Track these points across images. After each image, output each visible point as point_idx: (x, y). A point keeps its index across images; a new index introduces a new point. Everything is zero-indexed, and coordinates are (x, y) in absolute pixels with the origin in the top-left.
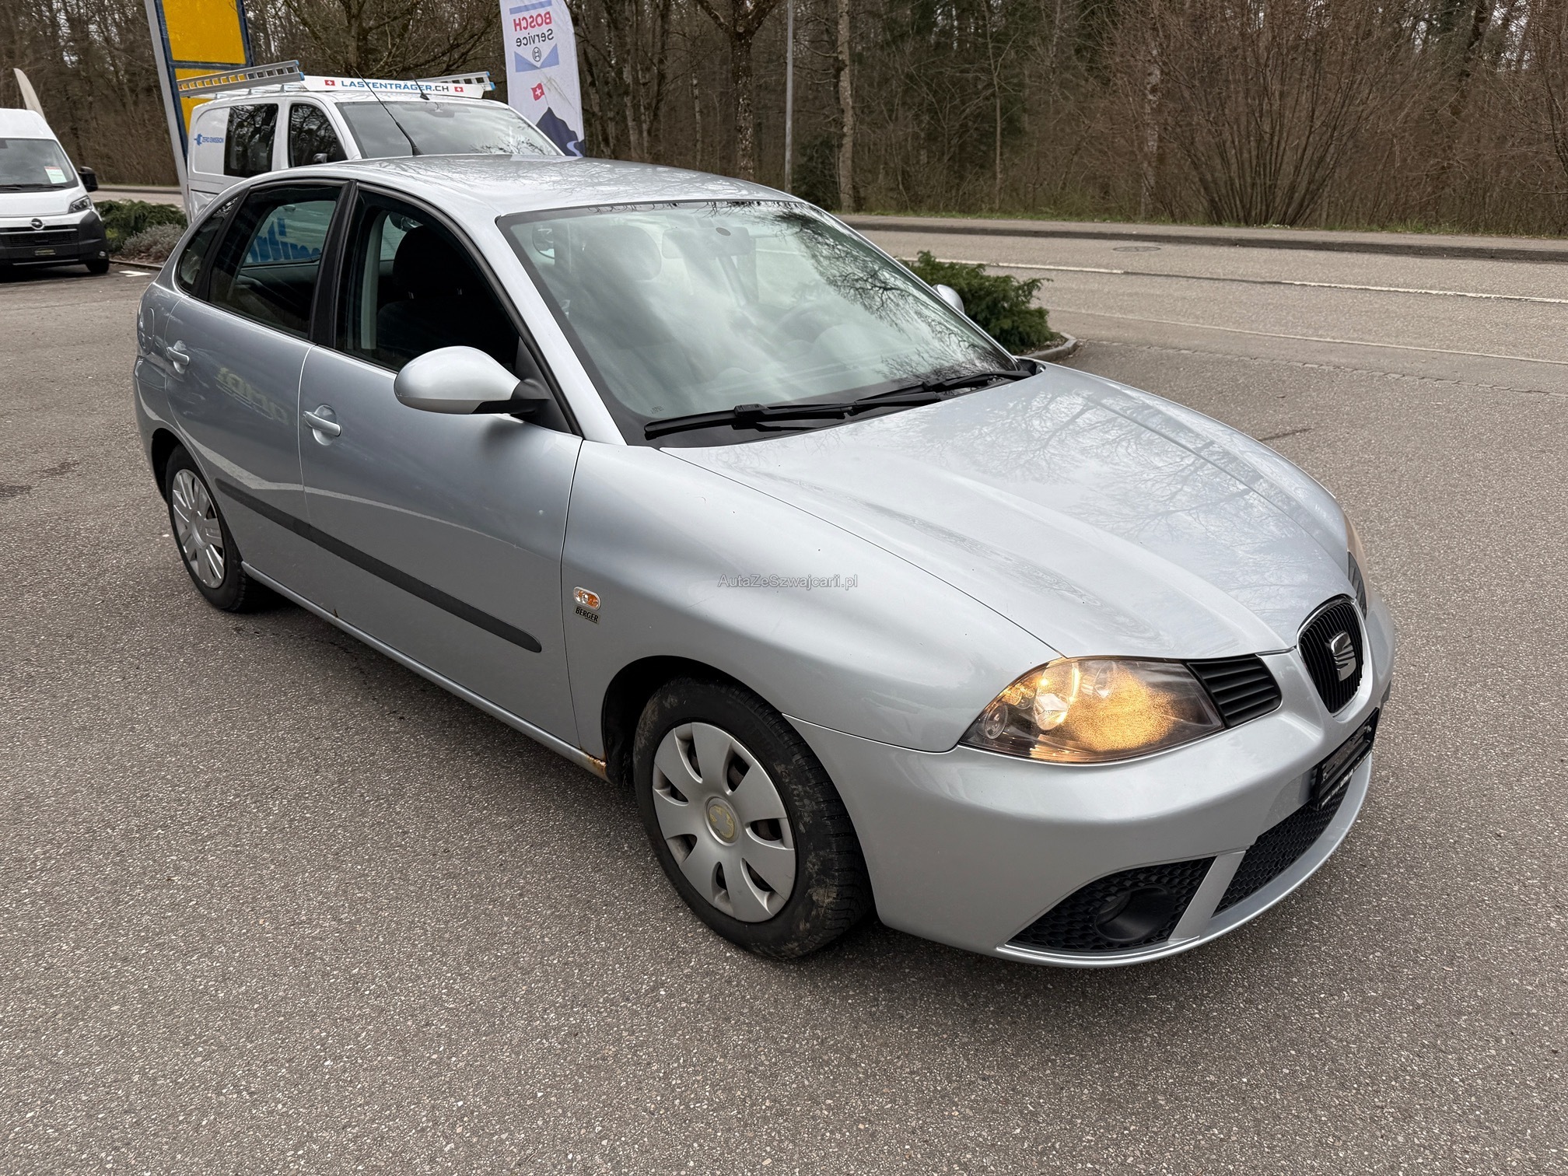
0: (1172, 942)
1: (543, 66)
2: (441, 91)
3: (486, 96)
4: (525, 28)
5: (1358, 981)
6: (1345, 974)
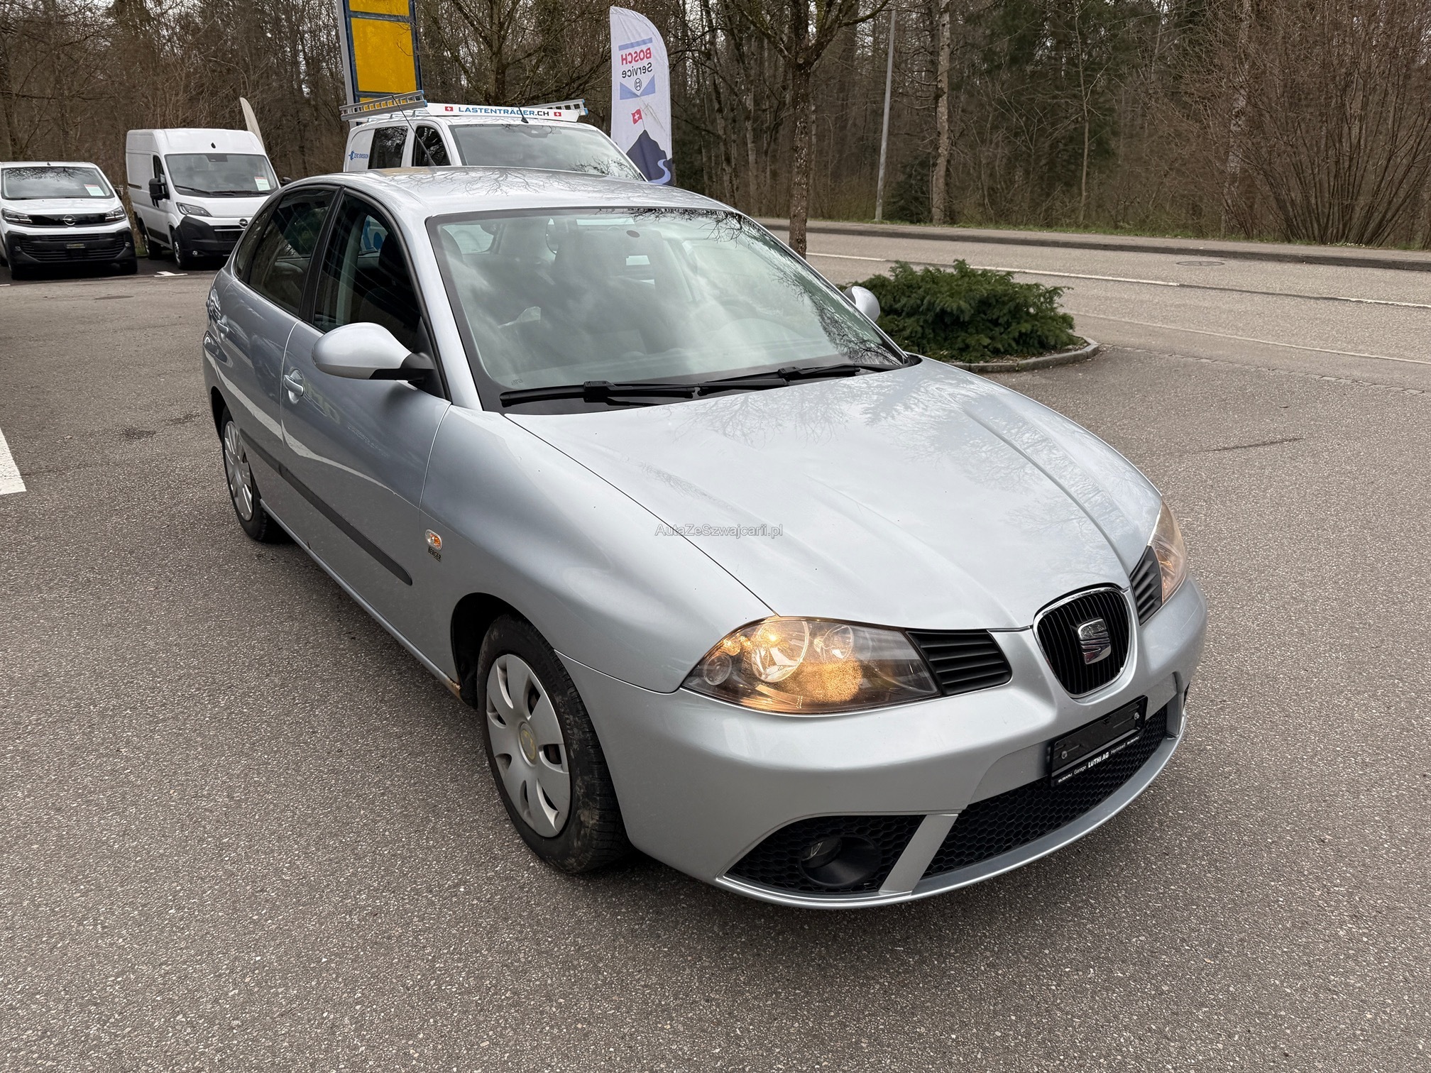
0: (883, 892)
1: (642, 94)
2: (540, 116)
3: (582, 119)
4: (630, 62)
5: (1110, 961)
6: (1100, 953)
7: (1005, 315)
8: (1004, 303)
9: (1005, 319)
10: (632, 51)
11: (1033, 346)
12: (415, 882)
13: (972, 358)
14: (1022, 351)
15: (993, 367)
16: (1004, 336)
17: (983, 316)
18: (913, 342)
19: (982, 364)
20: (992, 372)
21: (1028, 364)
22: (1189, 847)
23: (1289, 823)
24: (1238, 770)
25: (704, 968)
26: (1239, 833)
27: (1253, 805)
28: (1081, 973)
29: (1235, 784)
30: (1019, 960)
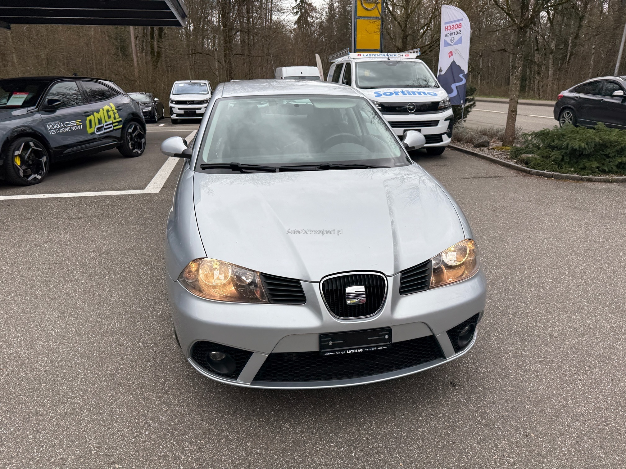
0: (238, 381)
1: (454, 44)
2: (398, 56)
3: (418, 57)
4: (449, 30)
5: (355, 448)
6: (354, 443)
7: (613, 152)
8: (615, 146)
9: (613, 154)
10: (451, 25)
13: (585, 174)
14: (620, 172)
15: (596, 179)
16: (611, 164)
17: (601, 152)
18: (556, 163)
19: (591, 176)
20: (594, 181)
21: (619, 179)
22: (448, 416)
23: (517, 422)
24: (516, 391)
25: (197, 395)
26: (483, 418)
27: (506, 408)
28: (336, 448)
29: (507, 396)
30: (316, 433)
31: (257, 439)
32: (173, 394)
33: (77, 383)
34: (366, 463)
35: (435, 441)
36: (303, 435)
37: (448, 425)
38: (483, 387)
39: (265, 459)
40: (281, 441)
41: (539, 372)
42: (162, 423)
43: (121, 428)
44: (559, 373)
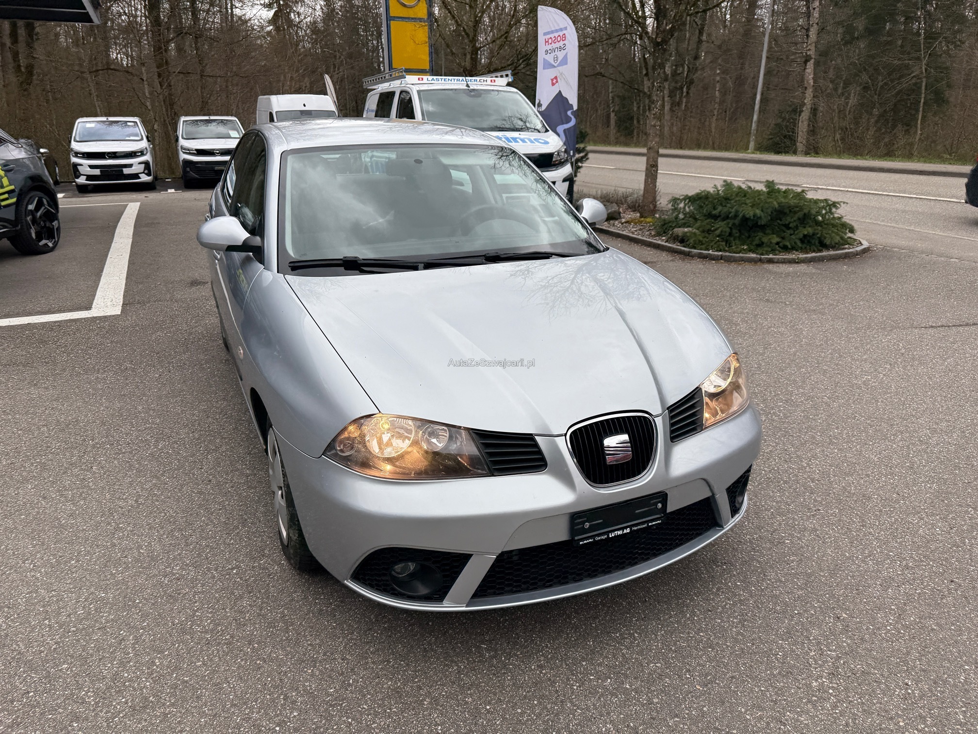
0: (446, 603)
1: (558, 66)
3: (509, 84)
5: (626, 676)
6: (622, 670)
7: (795, 221)
8: (795, 213)
9: (795, 224)
11: (815, 244)
12: (211, 564)
13: (764, 252)
14: (806, 248)
15: (778, 259)
16: (793, 237)
17: (779, 221)
18: (723, 238)
19: (771, 256)
20: (777, 262)
21: (806, 258)
22: (731, 609)
23: (818, 601)
24: (801, 560)
25: (352, 639)
26: (775, 604)
27: (798, 585)
28: (600, 681)
29: (793, 569)
30: (561, 665)
31: (478, 690)
32: (310, 645)
33: (129, 653)
34: (650, 695)
35: (728, 646)
36: (544, 672)
37: (735, 620)
38: (758, 561)
39: (504, 719)
40: (516, 686)
41: (818, 530)
42: (312, 693)
43: (248, 714)
44: (842, 528)
